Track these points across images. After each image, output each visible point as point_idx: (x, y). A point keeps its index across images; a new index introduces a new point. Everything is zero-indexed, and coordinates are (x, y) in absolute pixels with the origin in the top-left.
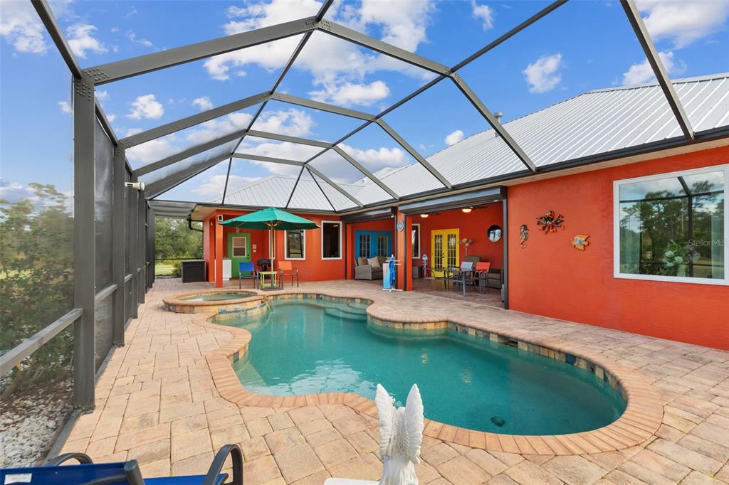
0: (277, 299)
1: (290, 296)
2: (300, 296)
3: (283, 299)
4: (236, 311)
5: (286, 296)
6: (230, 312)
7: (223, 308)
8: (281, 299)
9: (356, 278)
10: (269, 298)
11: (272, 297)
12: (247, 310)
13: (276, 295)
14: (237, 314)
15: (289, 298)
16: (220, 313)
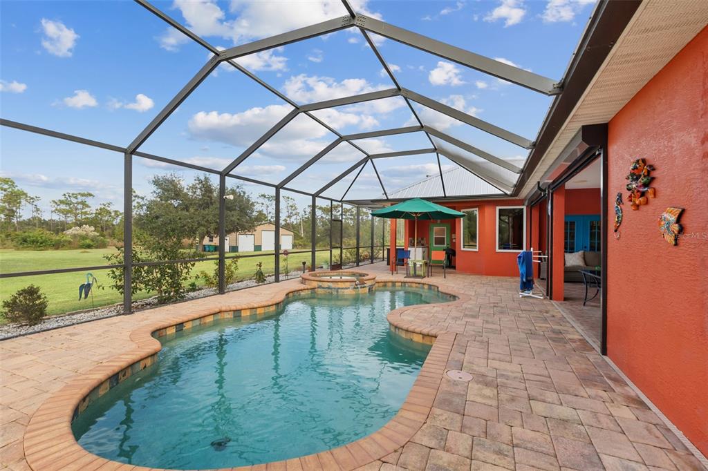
0: (405, 286)
1: (417, 285)
2: (426, 287)
3: (411, 287)
4: (329, 288)
5: (414, 285)
6: (324, 288)
7: (320, 284)
8: (409, 286)
9: (541, 277)
10: (397, 284)
11: (400, 284)
12: (339, 288)
13: (405, 283)
14: (330, 290)
15: (417, 287)
16: (318, 288)
